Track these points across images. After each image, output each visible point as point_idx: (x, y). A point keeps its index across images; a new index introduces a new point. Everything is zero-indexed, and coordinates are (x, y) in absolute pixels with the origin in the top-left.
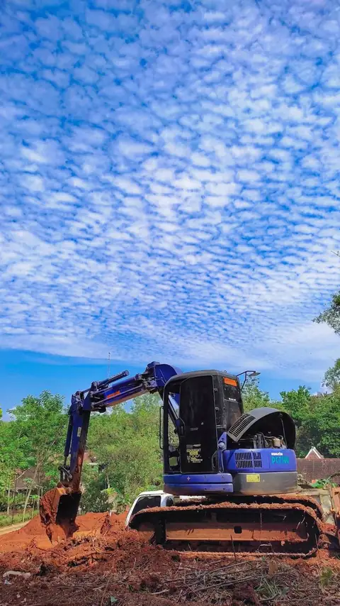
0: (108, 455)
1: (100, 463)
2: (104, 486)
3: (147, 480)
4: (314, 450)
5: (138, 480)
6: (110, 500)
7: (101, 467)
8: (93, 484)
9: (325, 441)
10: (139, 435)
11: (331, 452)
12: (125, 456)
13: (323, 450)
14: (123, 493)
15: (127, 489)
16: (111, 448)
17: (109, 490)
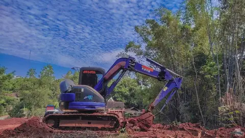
0: (25, 95)
1: (21, 98)
2: (22, 107)
3: (42, 106)
4: (111, 98)
5: (38, 105)
6: (24, 113)
7: (21, 100)
8: (16, 107)
9: (116, 96)
10: (41, 88)
11: (117, 99)
12: (33, 96)
13: (115, 99)
14: (31, 110)
15: (33, 109)
16: (27, 92)
17: (24, 109)
